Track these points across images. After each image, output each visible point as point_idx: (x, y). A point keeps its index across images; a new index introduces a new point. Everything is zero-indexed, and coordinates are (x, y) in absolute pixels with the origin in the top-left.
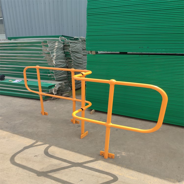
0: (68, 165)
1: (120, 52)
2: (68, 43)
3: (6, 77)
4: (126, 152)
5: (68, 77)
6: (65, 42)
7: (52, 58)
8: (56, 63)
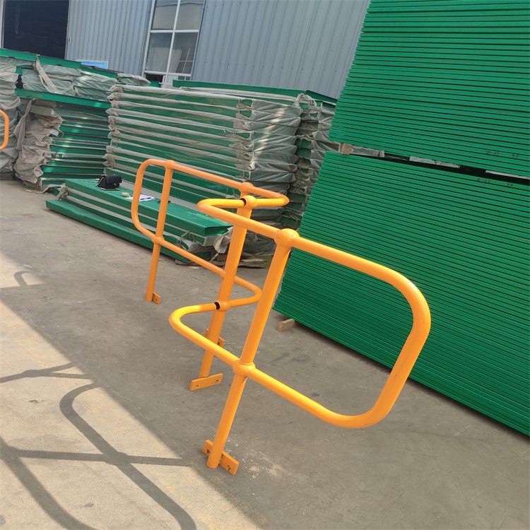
0: (91, 452)
1: (461, 166)
2: (315, 115)
3: (123, 184)
4: (285, 467)
5: (283, 213)
6: (310, 110)
7: (250, 151)
8: (259, 167)
